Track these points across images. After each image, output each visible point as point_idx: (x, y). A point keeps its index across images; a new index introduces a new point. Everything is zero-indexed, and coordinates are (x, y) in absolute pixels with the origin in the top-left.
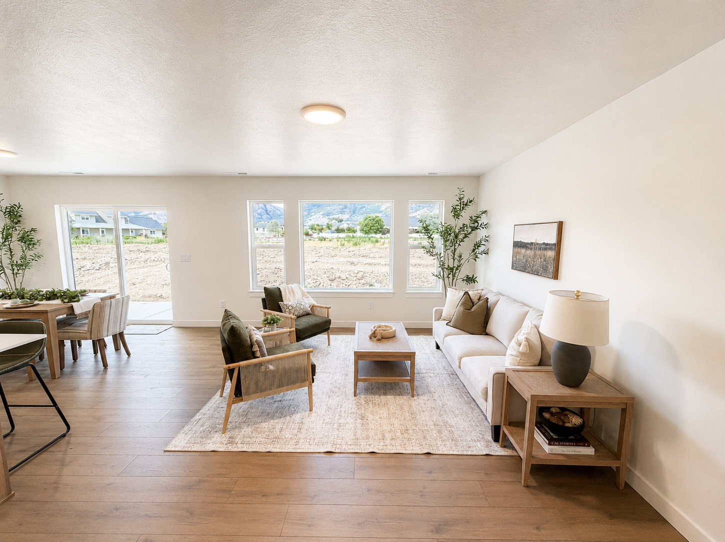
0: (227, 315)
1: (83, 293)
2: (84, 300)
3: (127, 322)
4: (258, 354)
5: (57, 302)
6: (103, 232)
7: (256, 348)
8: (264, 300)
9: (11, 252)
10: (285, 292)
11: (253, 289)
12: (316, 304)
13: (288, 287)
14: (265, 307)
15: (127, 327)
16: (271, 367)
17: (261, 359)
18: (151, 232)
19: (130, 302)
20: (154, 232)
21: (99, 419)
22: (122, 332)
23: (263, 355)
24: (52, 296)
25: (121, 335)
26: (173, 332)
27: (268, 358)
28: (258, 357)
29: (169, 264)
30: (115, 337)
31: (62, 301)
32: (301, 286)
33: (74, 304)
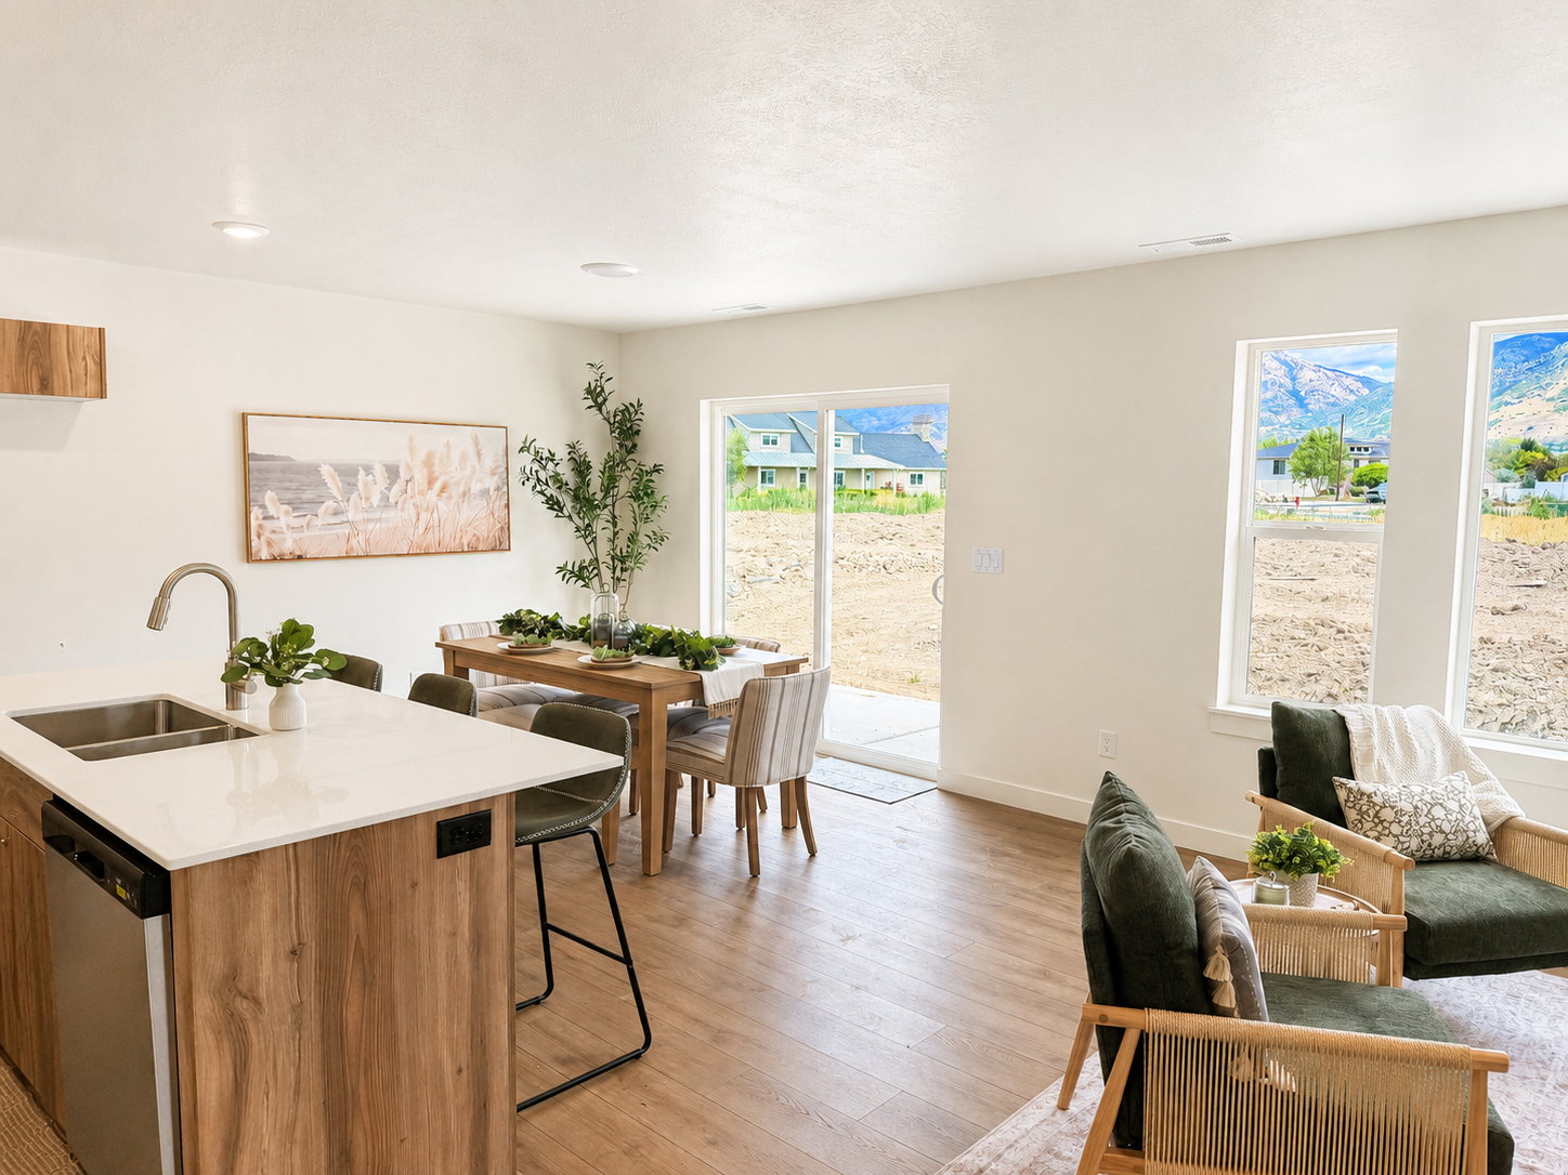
0: (1112, 798)
1: (725, 647)
2: (726, 666)
3: (819, 746)
4: (1228, 999)
5: (672, 662)
6: (803, 477)
7: (1221, 971)
8: (1266, 757)
9: (615, 525)
10: (1368, 736)
11: (1230, 703)
12: (1523, 816)
13: (1380, 715)
14: (1269, 788)
15: (818, 763)
16: (1282, 1077)
17: (1237, 1025)
18: (913, 476)
19: (831, 687)
20: (920, 477)
21: (719, 1037)
22: (803, 779)
23: (1247, 1009)
24: (665, 645)
25: (800, 783)
26: (933, 804)
27: (1267, 1026)
28: (1226, 1013)
29: (942, 580)
30: (784, 787)
31: (683, 663)
32: (1447, 718)
33: (705, 674)
